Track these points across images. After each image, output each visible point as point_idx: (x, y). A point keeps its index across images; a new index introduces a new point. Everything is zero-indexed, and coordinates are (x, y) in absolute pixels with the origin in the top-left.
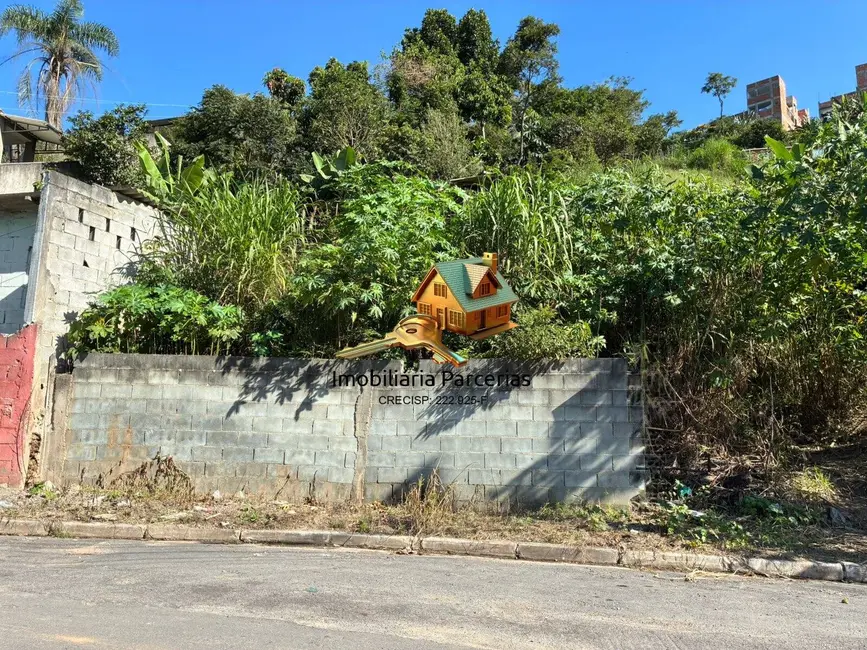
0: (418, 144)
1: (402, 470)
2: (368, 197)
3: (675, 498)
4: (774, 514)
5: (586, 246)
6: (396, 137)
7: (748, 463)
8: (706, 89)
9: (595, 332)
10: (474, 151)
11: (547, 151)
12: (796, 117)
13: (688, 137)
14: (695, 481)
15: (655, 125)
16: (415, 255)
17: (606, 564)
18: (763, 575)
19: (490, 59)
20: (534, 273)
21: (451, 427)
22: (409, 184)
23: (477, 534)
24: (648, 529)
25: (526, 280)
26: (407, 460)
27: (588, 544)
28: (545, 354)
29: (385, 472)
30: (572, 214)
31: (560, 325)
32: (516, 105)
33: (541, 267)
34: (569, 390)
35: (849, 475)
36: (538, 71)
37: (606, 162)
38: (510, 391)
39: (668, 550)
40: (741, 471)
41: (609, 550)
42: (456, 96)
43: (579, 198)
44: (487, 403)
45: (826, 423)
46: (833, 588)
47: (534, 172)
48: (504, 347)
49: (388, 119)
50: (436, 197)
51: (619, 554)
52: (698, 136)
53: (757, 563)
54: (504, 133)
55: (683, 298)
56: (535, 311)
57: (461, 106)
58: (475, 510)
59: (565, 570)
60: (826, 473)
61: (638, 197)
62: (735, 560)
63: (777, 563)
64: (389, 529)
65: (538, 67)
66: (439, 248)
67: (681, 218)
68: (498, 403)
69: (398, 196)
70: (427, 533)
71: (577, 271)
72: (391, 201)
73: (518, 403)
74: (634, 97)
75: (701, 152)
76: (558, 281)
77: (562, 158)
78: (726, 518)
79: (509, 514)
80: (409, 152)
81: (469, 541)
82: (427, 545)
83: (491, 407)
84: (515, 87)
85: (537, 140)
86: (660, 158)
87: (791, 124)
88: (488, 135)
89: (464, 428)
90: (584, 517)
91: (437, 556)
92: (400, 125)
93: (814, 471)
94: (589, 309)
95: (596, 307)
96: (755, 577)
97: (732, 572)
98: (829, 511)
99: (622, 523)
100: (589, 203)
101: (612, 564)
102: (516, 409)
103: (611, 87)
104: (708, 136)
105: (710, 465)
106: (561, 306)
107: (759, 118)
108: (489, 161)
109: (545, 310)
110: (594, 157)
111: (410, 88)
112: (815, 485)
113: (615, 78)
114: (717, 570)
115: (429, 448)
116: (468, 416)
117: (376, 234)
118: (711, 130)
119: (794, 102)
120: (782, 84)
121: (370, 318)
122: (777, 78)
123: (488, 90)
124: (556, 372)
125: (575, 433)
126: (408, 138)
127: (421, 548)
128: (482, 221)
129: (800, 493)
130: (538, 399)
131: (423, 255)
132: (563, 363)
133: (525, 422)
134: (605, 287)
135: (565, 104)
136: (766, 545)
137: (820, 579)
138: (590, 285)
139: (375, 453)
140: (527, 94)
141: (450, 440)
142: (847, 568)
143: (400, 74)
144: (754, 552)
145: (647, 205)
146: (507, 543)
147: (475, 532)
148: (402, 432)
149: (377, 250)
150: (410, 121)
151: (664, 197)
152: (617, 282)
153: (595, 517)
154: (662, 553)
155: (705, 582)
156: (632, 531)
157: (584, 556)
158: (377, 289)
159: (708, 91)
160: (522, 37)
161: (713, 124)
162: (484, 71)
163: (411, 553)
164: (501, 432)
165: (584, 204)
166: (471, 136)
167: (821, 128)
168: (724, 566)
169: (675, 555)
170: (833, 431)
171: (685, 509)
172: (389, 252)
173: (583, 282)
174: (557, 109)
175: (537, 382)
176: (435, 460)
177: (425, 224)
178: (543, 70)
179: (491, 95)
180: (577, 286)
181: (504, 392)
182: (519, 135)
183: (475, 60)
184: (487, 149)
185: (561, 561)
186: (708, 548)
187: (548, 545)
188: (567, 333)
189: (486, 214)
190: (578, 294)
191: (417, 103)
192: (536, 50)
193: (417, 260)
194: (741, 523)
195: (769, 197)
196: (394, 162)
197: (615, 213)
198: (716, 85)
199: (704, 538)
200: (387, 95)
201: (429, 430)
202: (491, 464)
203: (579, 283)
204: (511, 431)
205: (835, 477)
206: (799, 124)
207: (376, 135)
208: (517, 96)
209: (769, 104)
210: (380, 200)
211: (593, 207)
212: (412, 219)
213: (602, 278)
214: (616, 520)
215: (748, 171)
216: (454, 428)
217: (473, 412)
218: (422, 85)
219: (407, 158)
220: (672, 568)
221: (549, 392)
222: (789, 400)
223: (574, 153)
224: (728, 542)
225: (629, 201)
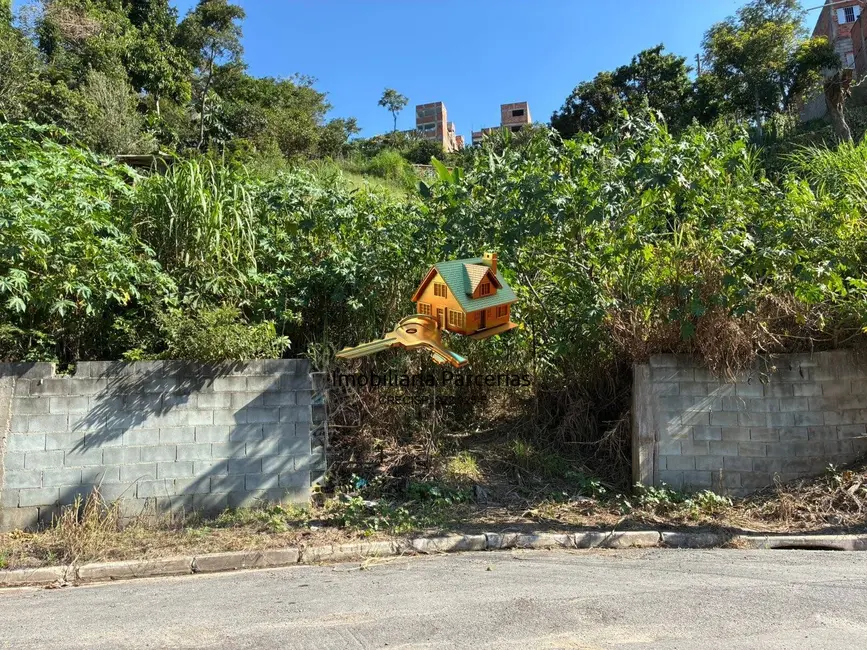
0: (76, 108)
1: (52, 490)
2: (11, 164)
3: (351, 490)
4: (434, 497)
5: (271, 244)
6: (48, 96)
7: (414, 452)
8: (382, 103)
9: (279, 332)
10: (145, 127)
11: (229, 138)
12: (454, 142)
13: (366, 145)
14: (368, 473)
15: (337, 129)
16: (73, 238)
17: (287, 564)
18: (425, 553)
19: (166, 26)
20: (216, 268)
21: (116, 436)
22: (65, 155)
23: (147, 552)
24: (326, 524)
25: (208, 275)
26: (59, 478)
27: (270, 547)
28: (227, 354)
29: (30, 494)
30: (258, 210)
31: (244, 325)
32: (195, 82)
33: (224, 262)
34: (253, 392)
35: (490, 456)
36: (221, 52)
37: (289, 158)
38: (189, 394)
39: (345, 542)
40: (407, 459)
41: (290, 550)
42: (125, 61)
43: (264, 195)
44: (162, 409)
45: (472, 411)
46: (480, 557)
47: (215, 159)
48: (183, 348)
49: (37, 72)
50: (99, 173)
51: (300, 552)
52: (375, 145)
53: (420, 543)
54: (182, 112)
55: (364, 302)
56: (218, 310)
57: (131, 74)
58: (146, 527)
59: (246, 578)
60: (472, 455)
61: (323, 200)
62: (401, 543)
63: (436, 540)
64: (35, 561)
65: (222, 48)
66: (104, 233)
67: (363, 225)
68: (174, 408)
69: (49, 166)
70: (84, 560)
71: (262, 269)
72: (40, 172)
73: (197, 407)
74: (317, 99)
75: (377, 161)
76: (242, 278)
77: (246, 148)
78: (395, 505)
79: (185, 526)
80: (64, 116)
81: (137, 562)
82: (83, 574)
83: (166, 412)
84: (196, 64)
85: (218, 125)
86: (340, 161)
87: (451, 147)
88: (162, 111)
89: (133, 438)
90: (264, 520)
91: (97, 584)
92: (54, 82)
93: (464, 455)
94: (274, 310)
95: (281, 307)
96: (419, 556)
97: (398, 553)
98: (475, 488)
99: (302, 522)
100: (275, 200)
101: (293, 564)
102: (194, 413)
103: (296, 83)
104: (384, 147)
105: (382, 456)
106: (245, 305)
107: (425, 138)
108: (165, 139)
109: (229, 310)
110: (277, 151)
111: (67, 40)
112: (464, 467)
113: (300, 76)
114: (388, 555)
115: (89, 462)
116: (138, 423)
117: (20, 210)
118: (386, 142)
119: (453, 128)
120: (444, 111)
121: (10, 311)
122: (440, 104)
123: (165, 63)
124: (239, 374)
125: (257, 435)
126: (63, 99)
127: (77, 577)
128: (158, 208)
129: (453, 475)
130: (219, 402)
131: (83, 239)
132: (246, 365)
133: (205, 428)
134: (291, 287)
135: (249, 92)
136: (428, 525)
137: (468, 550)
138: (275, 285)
139: (15, 472)
140: (207, 73)
141: (115, 452)
142: (489, 539)
143: (55, 21)
144: (417, 533)
145: (332, 209)
146: (181, 558)
147: (144, 551)
148: (53, 445)
149: (20, 230)
150: (66, 80)
151: (347, 203)
152: (302, 283)
153: (276, 518)
154: (339, 546)
155: (378, 568)
156: (312, 527)
157: (264, 561)
158: (19, 277)
159: (384, 105)
160: (205, 12)
161: (387, 136)
162: (159, 38)
163: (65, 586)
164: (176, 439)
165: (270, 201)
166: (142, 108)
167: (477, 158)
168: (393, 550)
169: (350, 546)
170: (477, 418)
171: (361, 501)
172: (36, 233)
173: (267, 280)
174: (241, 96)
175: (219, 385)
176: (95, 475)
177: (86, 204)
178: (227, 52)
179: (168, 68)
180: (262, 285)
181: (181, 396)
182: (198, 116)
183: (149, 24)
184: (162, 125)
185: (240, 568)
186: (380, 535)
187: (229, 553)
188: (251, 333)
189: (162, 200)
190: (262, 294)
191: (75, 60)
192: (219, 29)
193: (74, 244)
194: (406, 508)
195: (435, 214)
196: (45, 126)
197: (300, 213)
198: (390, 100)
199: (376, 527)
200: (36, 44)
201: (87, 442)
202: (164, 474)
203: (264, 281)
204: (189, 438)
205: (479, 459)
206: (456, 148)
207: (21, 90)
208: (196, 73)
209: (433, 126)
210: (25, 170)
211: (279, 206)
212: (69, 197)
213: (288, 279)
214: (297, 519)
215: (417, 186)
216: (120, 439)
217: (144, 418)
218: (82, 41)
219: (61, 123)
220: (348, 559)
221: (231, 395)
222: (446, 393)
223: (258, 145)
224: (397, 527)
225: (314, 202)
